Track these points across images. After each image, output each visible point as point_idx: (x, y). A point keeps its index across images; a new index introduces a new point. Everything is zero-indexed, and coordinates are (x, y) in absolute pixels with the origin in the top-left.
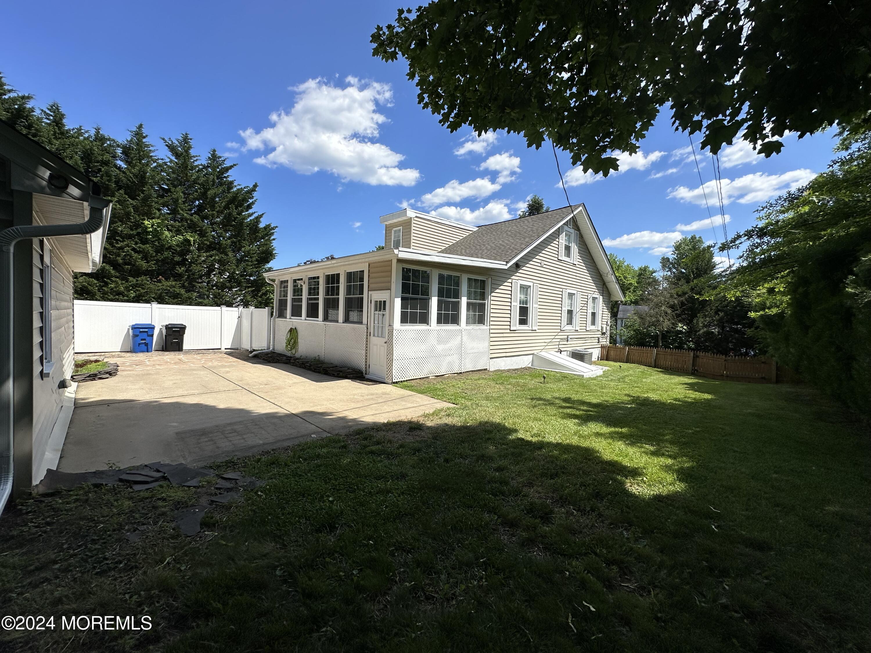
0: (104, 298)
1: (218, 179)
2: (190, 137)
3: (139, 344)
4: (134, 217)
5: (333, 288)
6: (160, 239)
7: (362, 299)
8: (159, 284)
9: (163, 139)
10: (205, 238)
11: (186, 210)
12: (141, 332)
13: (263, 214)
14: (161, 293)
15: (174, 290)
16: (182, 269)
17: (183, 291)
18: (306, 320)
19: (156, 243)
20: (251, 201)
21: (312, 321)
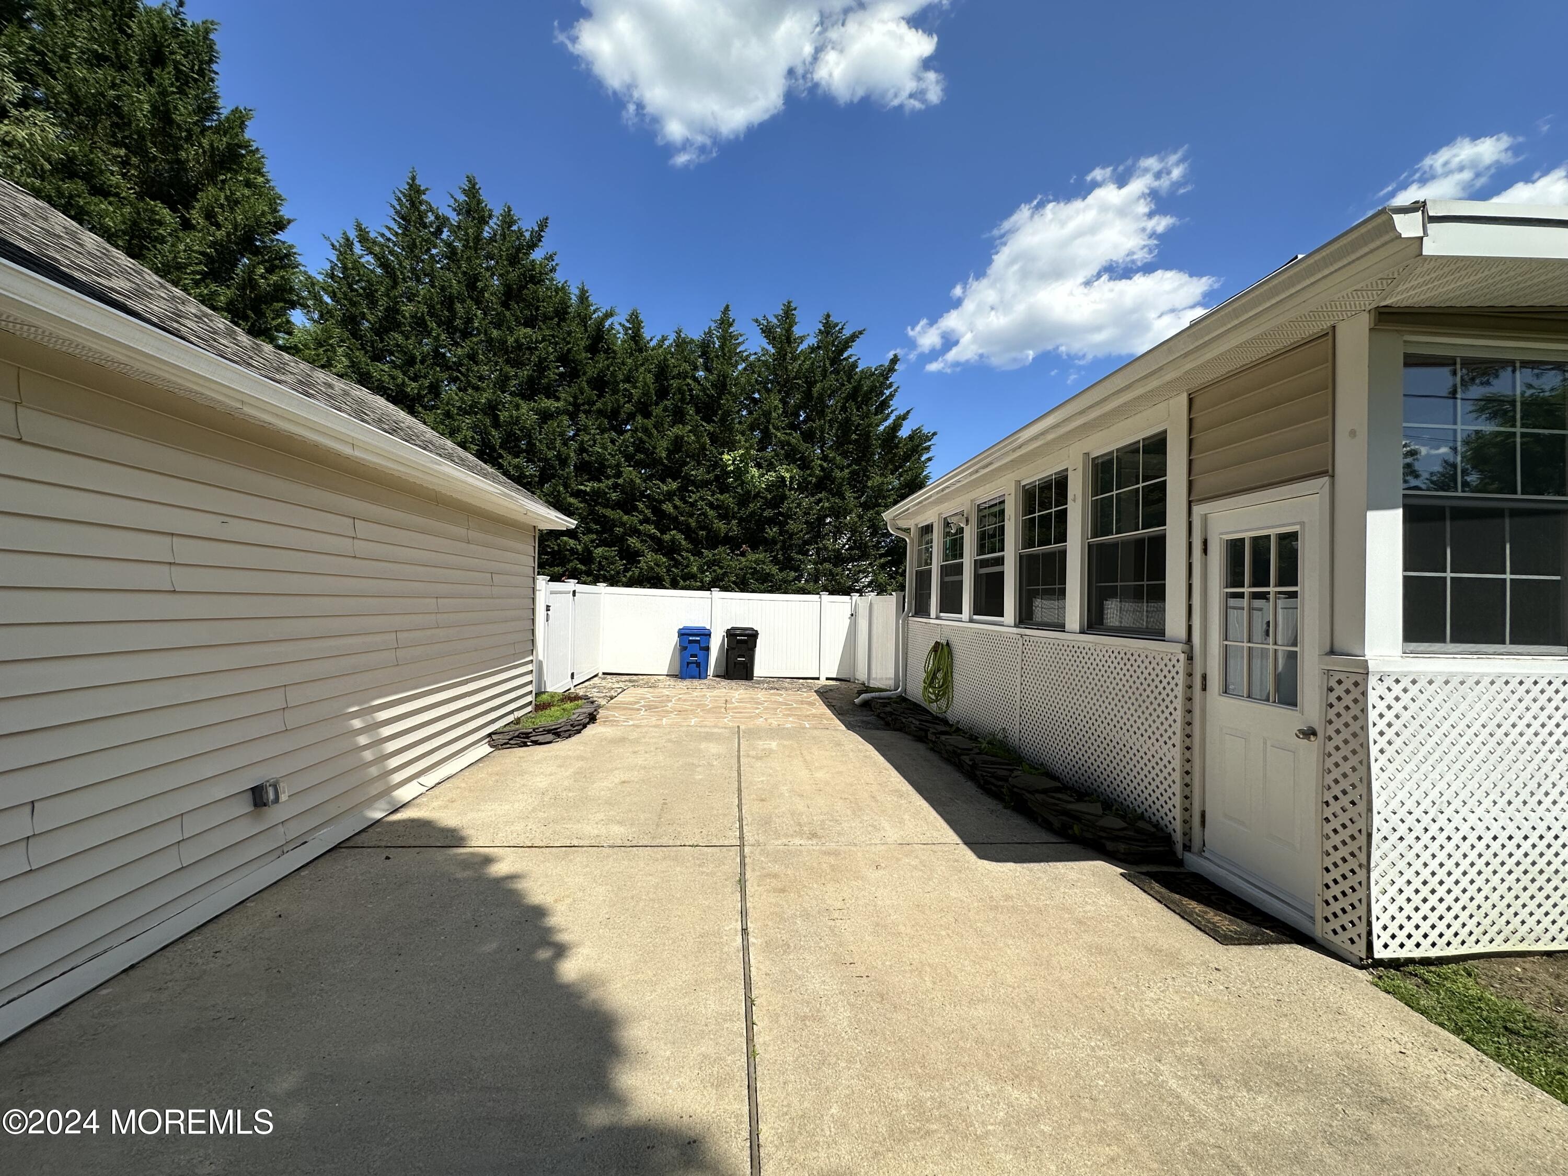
0: (675, 585)
1: (832, 365)
2: (793, 305)
3: (688, 663)
4: (711, 450)
5: (1045, 520)
6: (743, 482)
7: (1159, 543)
8: (743, 559)
9: (757, 321)
10: (808, 472)
11: (783, 428)
12: (691, 642)
13: (908, 412)
14: (745, 574)
15: (763, 569)
16: (774, 530)
17: (775, 570)
18: (971, 621)
19: (739, 490)
20: (887, 392)
21: (986, 625)
